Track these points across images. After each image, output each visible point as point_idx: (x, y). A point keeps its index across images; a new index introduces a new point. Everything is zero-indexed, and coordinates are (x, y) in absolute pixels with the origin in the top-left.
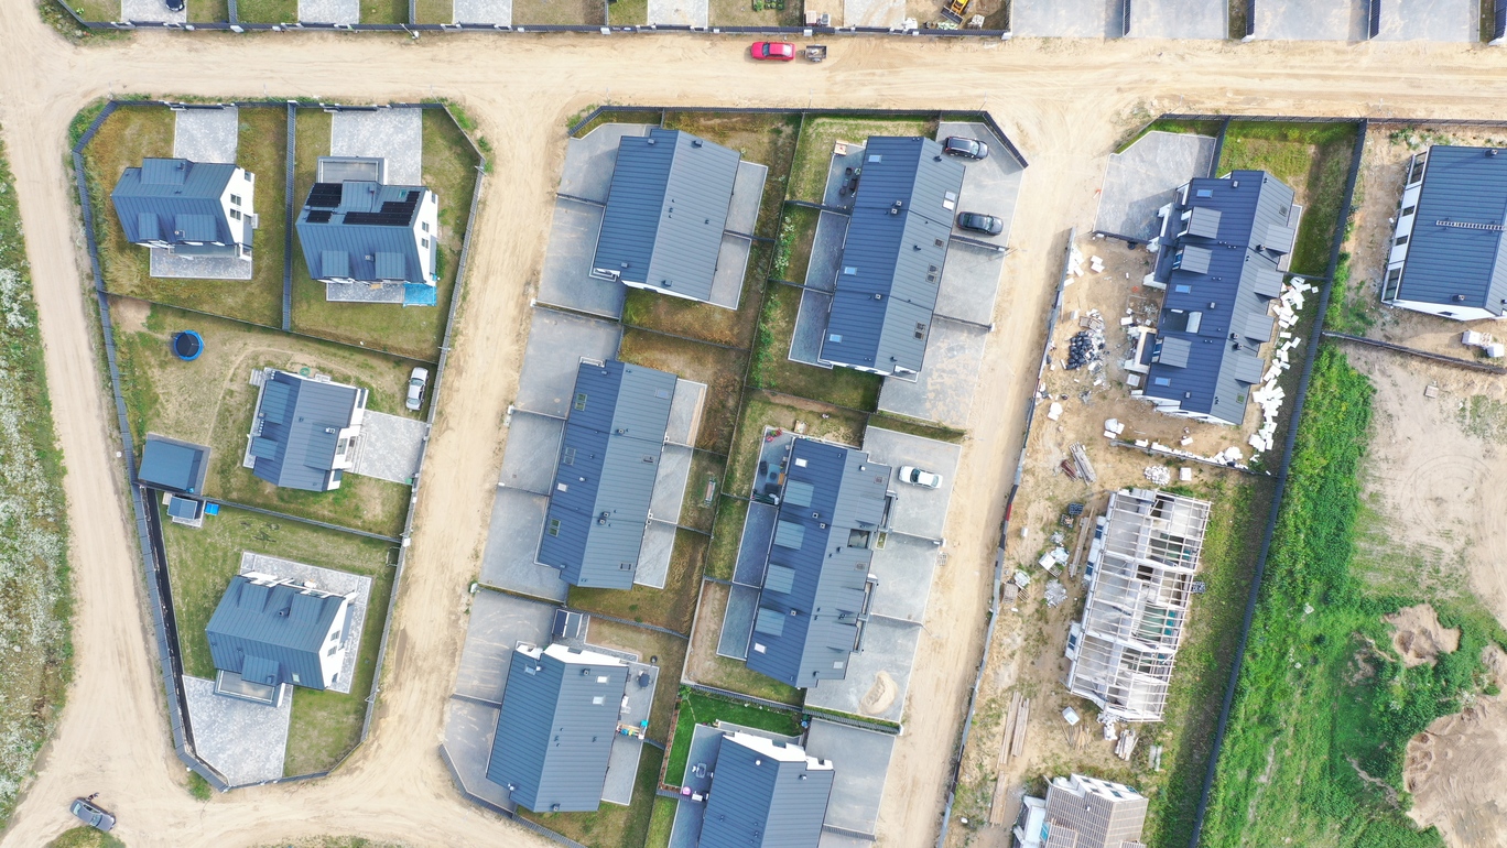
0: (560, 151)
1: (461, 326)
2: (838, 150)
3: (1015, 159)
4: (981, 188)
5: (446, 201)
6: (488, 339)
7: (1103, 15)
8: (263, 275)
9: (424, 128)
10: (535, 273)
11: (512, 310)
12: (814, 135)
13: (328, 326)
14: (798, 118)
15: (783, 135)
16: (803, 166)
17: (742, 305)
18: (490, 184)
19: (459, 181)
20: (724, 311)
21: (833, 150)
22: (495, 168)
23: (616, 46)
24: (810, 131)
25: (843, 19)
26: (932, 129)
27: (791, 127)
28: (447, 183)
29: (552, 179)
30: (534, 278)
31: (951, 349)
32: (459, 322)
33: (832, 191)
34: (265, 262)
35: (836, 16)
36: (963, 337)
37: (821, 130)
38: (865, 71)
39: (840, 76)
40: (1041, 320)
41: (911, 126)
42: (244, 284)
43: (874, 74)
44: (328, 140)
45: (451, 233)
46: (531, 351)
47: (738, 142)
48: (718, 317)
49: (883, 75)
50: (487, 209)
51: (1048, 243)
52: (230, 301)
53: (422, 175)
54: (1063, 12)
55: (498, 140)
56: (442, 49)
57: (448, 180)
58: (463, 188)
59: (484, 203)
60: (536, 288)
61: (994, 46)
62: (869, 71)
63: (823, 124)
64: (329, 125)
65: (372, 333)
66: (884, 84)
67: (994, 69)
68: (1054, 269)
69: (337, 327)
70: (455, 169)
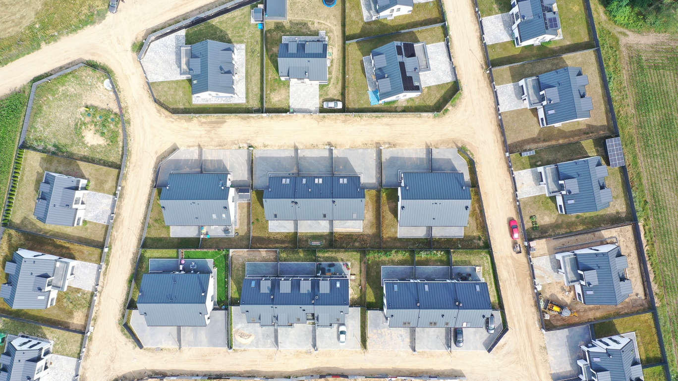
0: (450, 145)
1: (364, 118)
2: (477, 268)
3: (490, 346)
4: (475, 336)
5: (417, 100)
6: (361, 131)
7: (561, 371)
8: (368, 26)
9: (447, 83)
10: (394, 145)
11: (376, 139)
12: (481, 256)
13: (352, 60)
14: (487, 247)
15: (479, 242)
16: (467, 254)
17: (401, 240)
18: (429, 118)
19: (428, 103)
20: (396, 232)
21: (477, 266)
22: (437, 118)
23: (502, 160)
24: (483, 254)
25: (535, 257)
26: (495, 307)
27: (483, 245)
28: (425, 98)
29: (437, 144)
30: (393, 146)
31: (401, 336)
32: (366, 117)
33: (459, 269)
34: (374, 26)
35: (535, 254)
36: (408, 340)
37: (485, 259)
38: (514, 272)
39: (510, 261)
40: (423, 372)
41: (495, 297)
42: (362, 19)
43: (514, 276)
44: (433, 42)
45: (404, 105)
46: (360, 151)
47: (471, 222)
48: (393, 230)
49: (514, 280)
50: (418, 119)
51: (457, 368)
52: (353, 15)
53: (427, 87)
54: (559, 353)
55: (449, 117)
56: (484, 84)
57: (427, 99)
58: (425, 106)
59: (420, 117)
60: (388, 148)
61: (538, 326)
62: (515, 273)
63: (487, 259)
64: (439, 41)
65: (353, 80)
66: (511, 281)
67: (527, 328)
68: (446, 373)
69: (352, 64)
70: (432, 101)
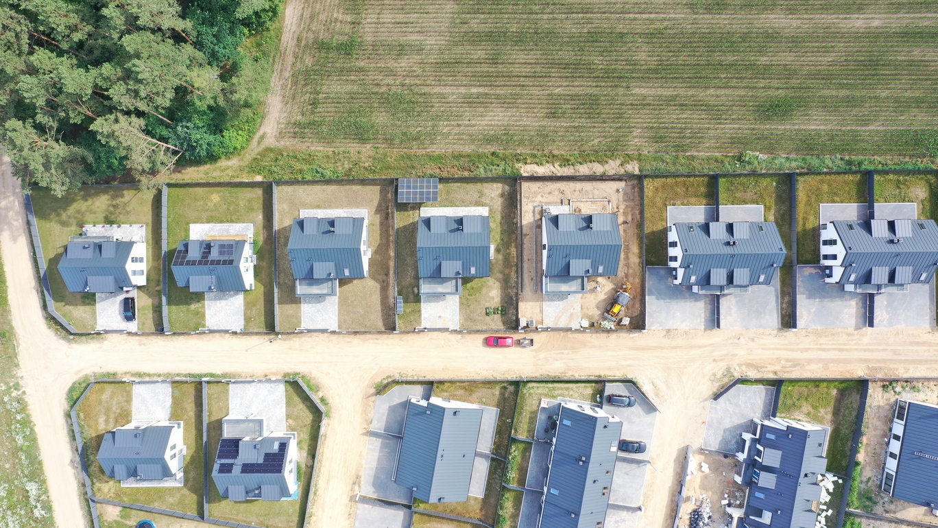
0: (371, 404)
1: (314, 511)
2: (543, 405)
3: (650, 408)
4: (631, 424)
5: (302, 435)
6: (331, 517)
7: (703, 315)
8: (190, 484)
9: (286, 391)
10: (358, 477)
11: (345, 500)
12: (527, 394)
13: (232, 514)
14: (517, 384)
15: (508, 390)
16: (521, 413)
17: (487, 496)
18: (328, 425)
19: (309, 422)
20: (476, 498)
21: (540, 404)
22: (331, 415)
23: (403, 339)
24: (525, 391)
25: (542, 320)
26: (600, 388)
27: (513, 387)
28: (302, 424)
29: (366, 420)
30: (358, 480)
31: (617, 522)
32: (312, 508)
33: (540, 429)
34: (192, 475)
35: (538, 319)
36: (624, 514)
37: (532, 391)
38: (557, 352)
39: (542, 355)
40: (672, 501)
41: (587, 387)
42: (178, 489)
43: (563, 353)
44: (227, 400)
45: (305, 455)
46: (357, 524)
47: (480, 394)
48: (472, 502)
49: (568, 354)
50: (327, 439)
51: (674, 455)
52: (171, 500)
53: (286, 419)
54: (678, 314)
55: (332, 398)
56: (295, 342)
57: (303, 422)
58: (312, 426)
59: (325, 436)
60: (359, 486)
61: (637, 335)
62: (560, 351)
63: (533, 388)
64: (227, 390)
65: (259, 518)
66: (569, 359)
67: (637, 349)
68: (679, 470)
69: (237, 515)
70: (307, 417)
